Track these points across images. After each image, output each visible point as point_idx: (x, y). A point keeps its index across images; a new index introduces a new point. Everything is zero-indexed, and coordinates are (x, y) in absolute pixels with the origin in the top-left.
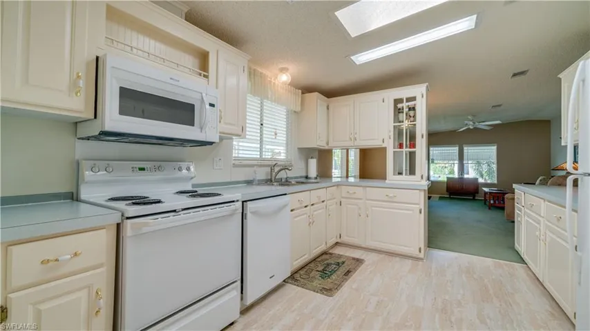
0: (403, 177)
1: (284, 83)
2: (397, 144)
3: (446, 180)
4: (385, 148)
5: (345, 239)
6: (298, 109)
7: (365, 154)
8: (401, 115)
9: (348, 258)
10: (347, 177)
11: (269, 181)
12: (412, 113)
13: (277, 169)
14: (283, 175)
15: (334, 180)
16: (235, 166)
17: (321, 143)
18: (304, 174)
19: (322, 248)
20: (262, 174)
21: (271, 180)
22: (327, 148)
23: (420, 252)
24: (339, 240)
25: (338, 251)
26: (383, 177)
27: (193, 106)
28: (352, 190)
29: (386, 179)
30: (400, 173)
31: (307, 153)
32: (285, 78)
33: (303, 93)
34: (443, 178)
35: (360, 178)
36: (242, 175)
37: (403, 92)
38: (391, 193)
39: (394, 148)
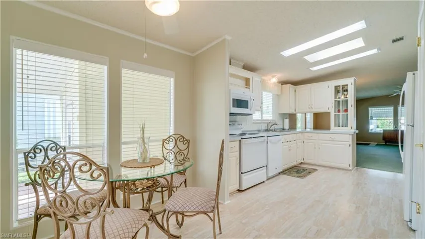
0: (341, 128)
1: (274, 83)
2: (337, 110)
3: (382, 132)
4: (330, 113)
5: (306, 161)
6: (279, 93)
7: (317, 116)
8: (339, 94)
9: (309, 168)
10: (306, 128)
11: (267, 130)
12: (345, 93)
13: (271, 125)
14: (273, 128)
15: (298, 130)
16: (254, 123)
17: (292, 111)
18: (282, 127)
19: (294, 164)
20: (264, 127)
21: (268, 130)
22: (295, 113)
23: (350, 166)
24: (303, 161)
25: (303, 166)
26: (329, 128)
27: (248, 101)
28: (310, 135)
29: (330, 129)
30: (339, 126)
31: (283, 116)
32: (274, 80)
33: (282, 85)
34: (380, 130)
35: (314, 129)
36: (256, 127)
37: (341, 82)
38: (333, 136)
39: (335, 112)
